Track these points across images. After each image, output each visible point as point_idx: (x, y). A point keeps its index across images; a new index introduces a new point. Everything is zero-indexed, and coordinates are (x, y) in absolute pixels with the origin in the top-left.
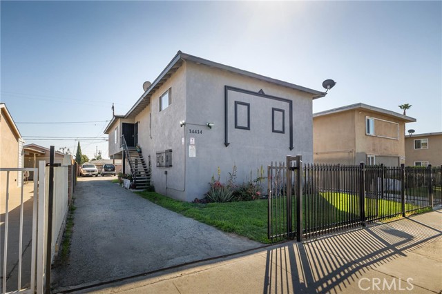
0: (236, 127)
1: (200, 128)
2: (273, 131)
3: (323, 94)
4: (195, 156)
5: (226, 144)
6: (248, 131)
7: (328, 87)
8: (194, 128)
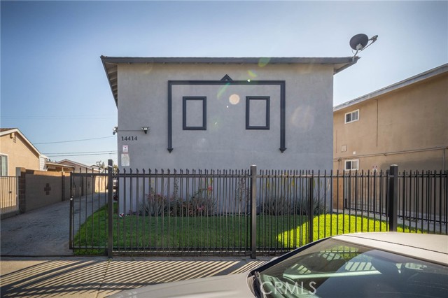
0: (185, 128)
1: (134, 134)
2: (248, 127)
3: (350, 61)
4: (128, 164)
5: (170, 150)
6: (203, 131)
7: (359, 46)
8: (128, 135)
